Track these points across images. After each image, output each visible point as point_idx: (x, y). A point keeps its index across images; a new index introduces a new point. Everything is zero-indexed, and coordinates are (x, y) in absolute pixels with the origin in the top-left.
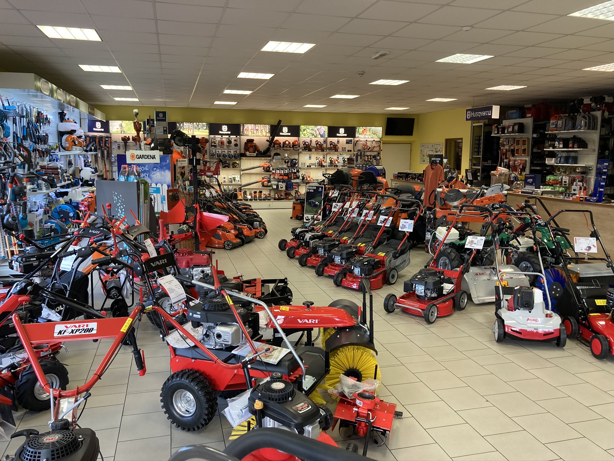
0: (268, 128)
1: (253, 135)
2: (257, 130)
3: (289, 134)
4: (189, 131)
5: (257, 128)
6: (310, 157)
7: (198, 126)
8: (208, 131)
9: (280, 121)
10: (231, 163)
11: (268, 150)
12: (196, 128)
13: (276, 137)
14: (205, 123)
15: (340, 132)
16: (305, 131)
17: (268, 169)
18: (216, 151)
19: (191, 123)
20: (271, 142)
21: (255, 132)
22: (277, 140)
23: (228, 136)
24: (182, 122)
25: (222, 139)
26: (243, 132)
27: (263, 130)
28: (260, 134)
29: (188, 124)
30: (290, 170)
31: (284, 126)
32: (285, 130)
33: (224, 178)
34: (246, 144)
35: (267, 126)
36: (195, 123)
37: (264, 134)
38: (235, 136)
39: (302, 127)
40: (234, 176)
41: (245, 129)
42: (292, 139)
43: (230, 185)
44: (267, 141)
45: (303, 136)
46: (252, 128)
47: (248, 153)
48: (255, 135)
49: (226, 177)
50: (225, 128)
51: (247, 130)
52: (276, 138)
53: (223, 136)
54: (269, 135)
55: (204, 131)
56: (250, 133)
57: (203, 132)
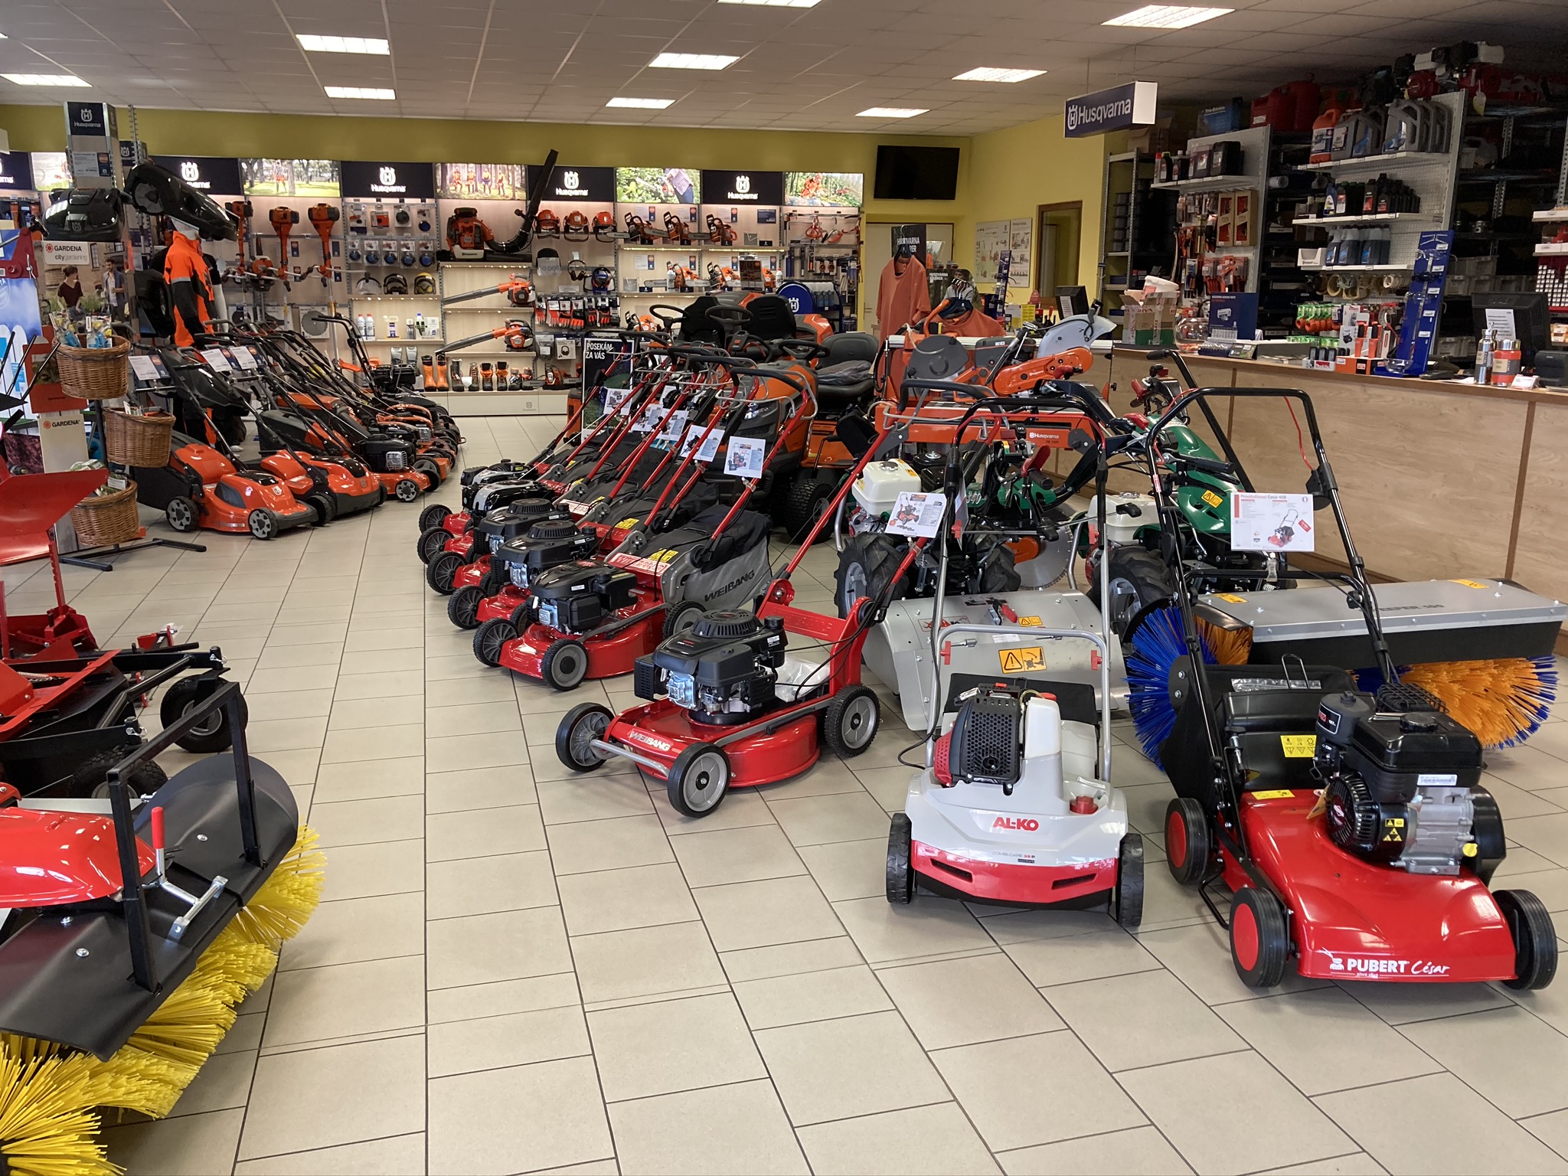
0: (518, 174)
1: (473, 195)
2: (486, 181)
3: (585, 193)
4: (281, 184)
5: (485, 175)
6: (650, 263)
7: (306, 170)
8: (337, 185)
9: (553, 155)
10: (411, 281)
11: (522, 239)
12: (299, 176)
13: (543, 203)
14: (326, 162)
15: (738, 189)
16: (633, 184)
17: (522, 296)
18: (362, 246)
19: (283, 160)
20: (531, 217)
21: (480, 186)
22: (548, 212)
23: (396, 201)
24: (256, 159)
25: (381, 207)
26: (442, 187)
27: (505, 182)
28: (495, 192)
29: (275, 165)
30: (590, 301)
31: (568, 169)
32: (571, 179)
33: (392, 325)
34: (452, 222)
35: (517, 168)
36: (296, 161)
37: (509, 192)
38: (419, 200)
39: (623, 172)
40: (419, 319)
41: (448, 177)
42: (592, 209)
43: (411, 345)
44: (518, 213)
45: (625, 198)
46: (471, 177)
47: (457, 249)
48: (482, 196)
49: (396, 320)
50: (387, 175)
51: (456, 182)
52: (544, 205)
53: (384, 200)
54: (522, 194)
55: (327, 184)
56: (465, 189)
57: (323, 187)
